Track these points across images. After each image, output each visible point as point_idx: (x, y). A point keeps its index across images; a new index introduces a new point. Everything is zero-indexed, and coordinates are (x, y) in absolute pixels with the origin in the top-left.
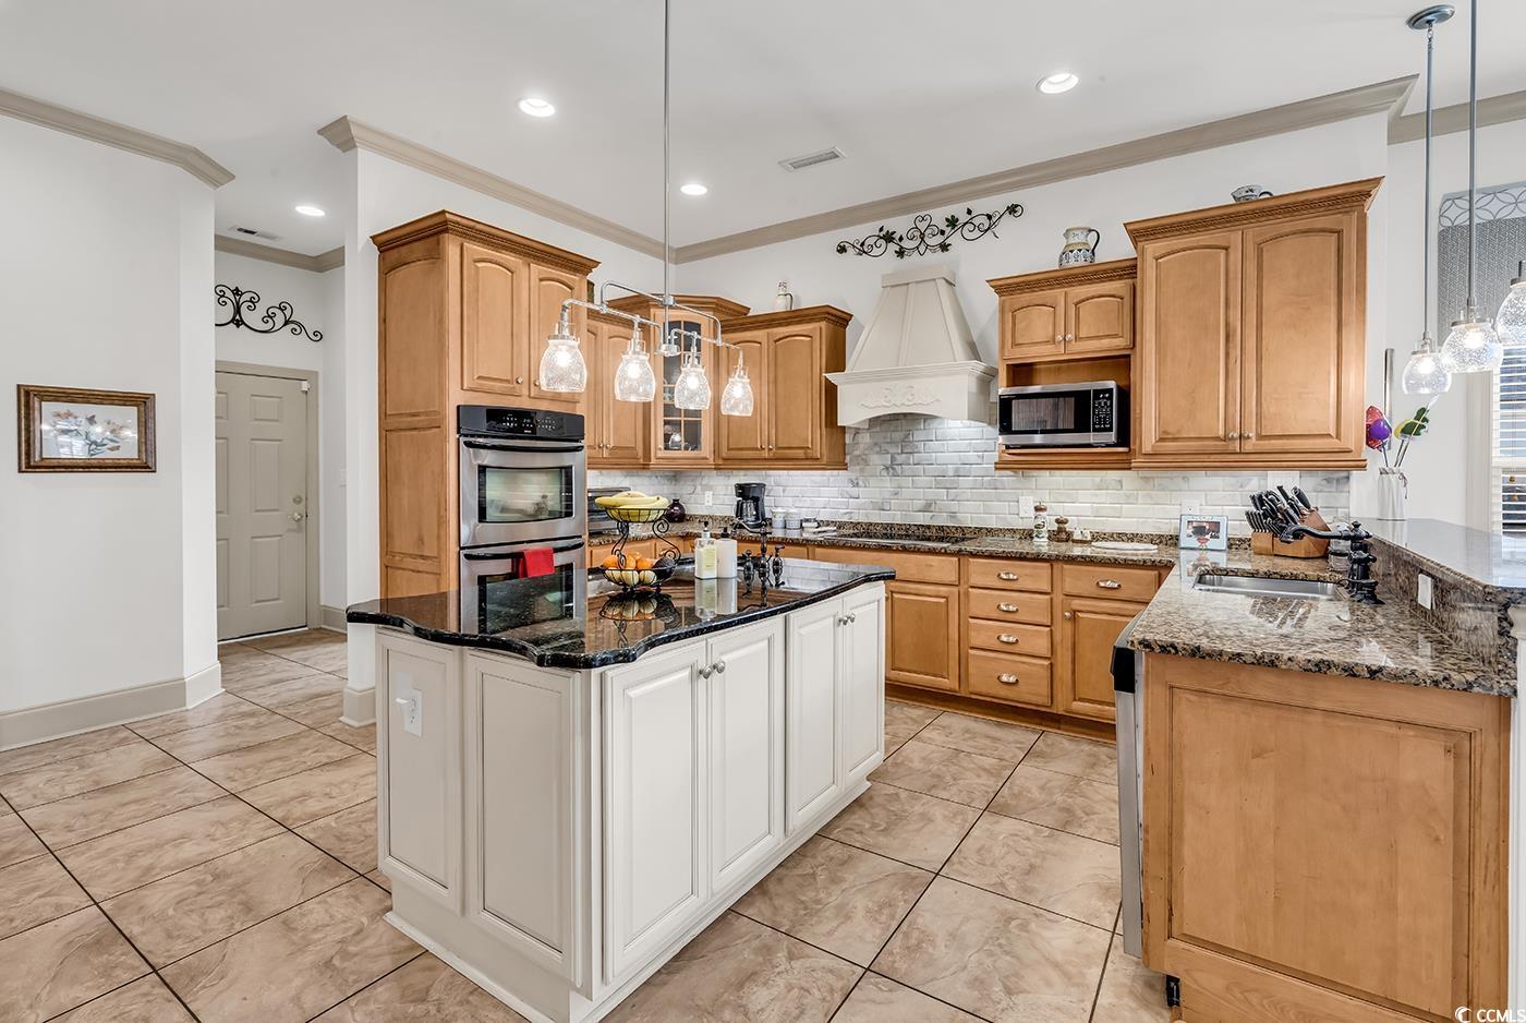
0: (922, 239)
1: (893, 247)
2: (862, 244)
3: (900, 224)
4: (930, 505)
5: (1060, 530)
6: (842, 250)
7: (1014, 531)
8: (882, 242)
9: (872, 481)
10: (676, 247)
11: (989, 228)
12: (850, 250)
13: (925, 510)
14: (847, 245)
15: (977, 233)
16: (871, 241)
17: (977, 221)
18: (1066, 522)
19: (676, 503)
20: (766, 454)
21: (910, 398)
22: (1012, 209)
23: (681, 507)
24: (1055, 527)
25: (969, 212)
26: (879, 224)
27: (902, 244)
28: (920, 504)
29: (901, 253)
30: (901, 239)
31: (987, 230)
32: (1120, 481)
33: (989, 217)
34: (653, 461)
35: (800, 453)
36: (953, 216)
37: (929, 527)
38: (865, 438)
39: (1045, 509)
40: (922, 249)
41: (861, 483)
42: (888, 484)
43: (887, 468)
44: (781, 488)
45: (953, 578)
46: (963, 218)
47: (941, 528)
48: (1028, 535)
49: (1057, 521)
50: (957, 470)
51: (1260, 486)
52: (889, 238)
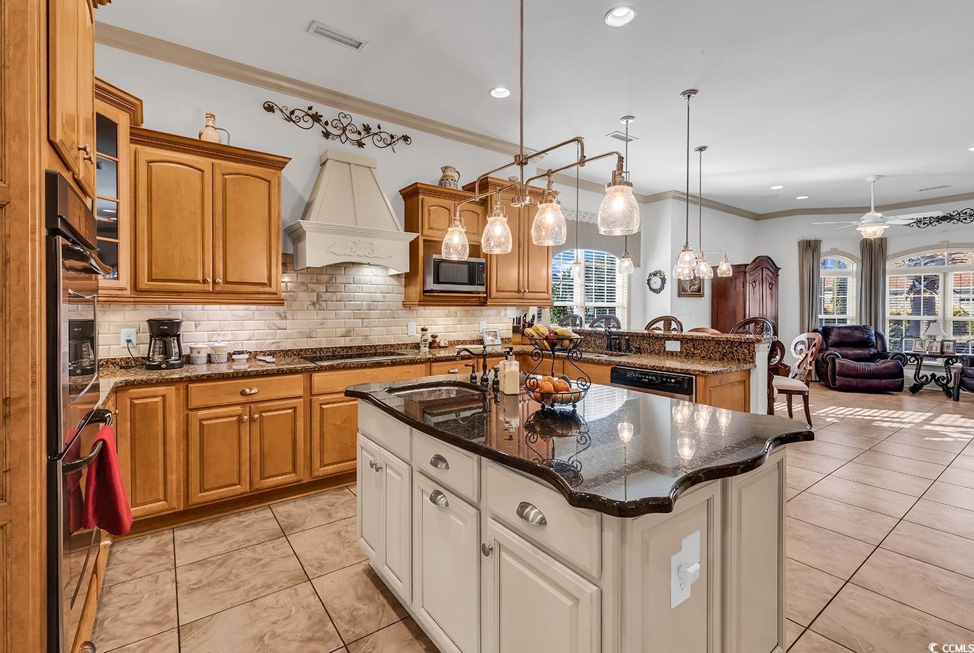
0: (344, 131)
1: (319, 127)
2: (292, 113)
3: (328, 113)
4: (350, 331)
5: (433, 342)
6: (269, 108)
7: (407, 345)
8: (311, 120)
9: (300, 314)
11: (390, 144)
12: (279, 113)
13: (347, 334)
14: (275, 107)
15: (381, 144)
16: (299, 114)
17: (383, 136)
24: (431, 340)
25: (379, 127)
26: (310, 104)
27: (327, 128)
28: (341, 331)
29: (325, 134)
30: (327, 123)
31: (389, 145)
33: (392, 137)
35: (255, 289)
36: (368, 125)
37: (351, 348)
39: (427, 330)
40: (343, 138)
41: (289, 316)
42: (315, 316)
46: (374, 130)
47: (360, 348)
49: (432, 336)
50: (369, 305)
52: (316, 118)
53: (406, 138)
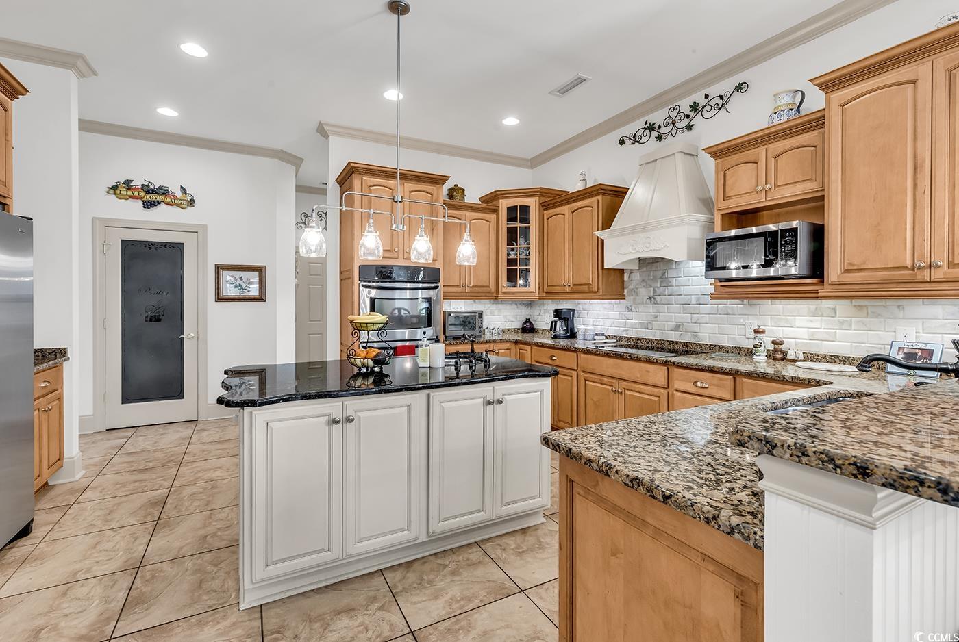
0: (674, 124)
1: (655, 134)
2: (634, 137)
3: (658, 117)
4: (679, 326)
5: (776, 351)
6: (622, 142)
7: (740, 349)
8: (648, 132)
9: (641, 308)
10: (529, 158)
11: (722, 106)
12: (628, 142)
13: (676, 328)
14: (625, 138)
15: (714, 112)
16: (640, 133)
17: (713, 103)
18: (782, 343)
19: (528, 321)
20: (567, 289)
21: (648, 245)
22: (739, 87)
23: (531, 323)
24: (771, 347)
25: (707, 96)
26: (644, 120)
27: (660, 131)
28: (672, 325)
29: (659, 138)
30: (660, 127)
31: (720, 109)
32: (835, 310)
33: (721, 97)
34: (501, 294)
35: (585, 288)
36: (695, 103)
37: (677, 343)
38: (637, 277)
39: (763, 332)
40: (674, 132)
41: (634, 310)
42: (651, 309)
43: (650, 298)
44: (586, 312)
45: (663, 382)
46: (703, 102)
47: (685, 344)
48: (749, 353)
49: (773, 342)
50: (698, 299)
52: (651, 128)
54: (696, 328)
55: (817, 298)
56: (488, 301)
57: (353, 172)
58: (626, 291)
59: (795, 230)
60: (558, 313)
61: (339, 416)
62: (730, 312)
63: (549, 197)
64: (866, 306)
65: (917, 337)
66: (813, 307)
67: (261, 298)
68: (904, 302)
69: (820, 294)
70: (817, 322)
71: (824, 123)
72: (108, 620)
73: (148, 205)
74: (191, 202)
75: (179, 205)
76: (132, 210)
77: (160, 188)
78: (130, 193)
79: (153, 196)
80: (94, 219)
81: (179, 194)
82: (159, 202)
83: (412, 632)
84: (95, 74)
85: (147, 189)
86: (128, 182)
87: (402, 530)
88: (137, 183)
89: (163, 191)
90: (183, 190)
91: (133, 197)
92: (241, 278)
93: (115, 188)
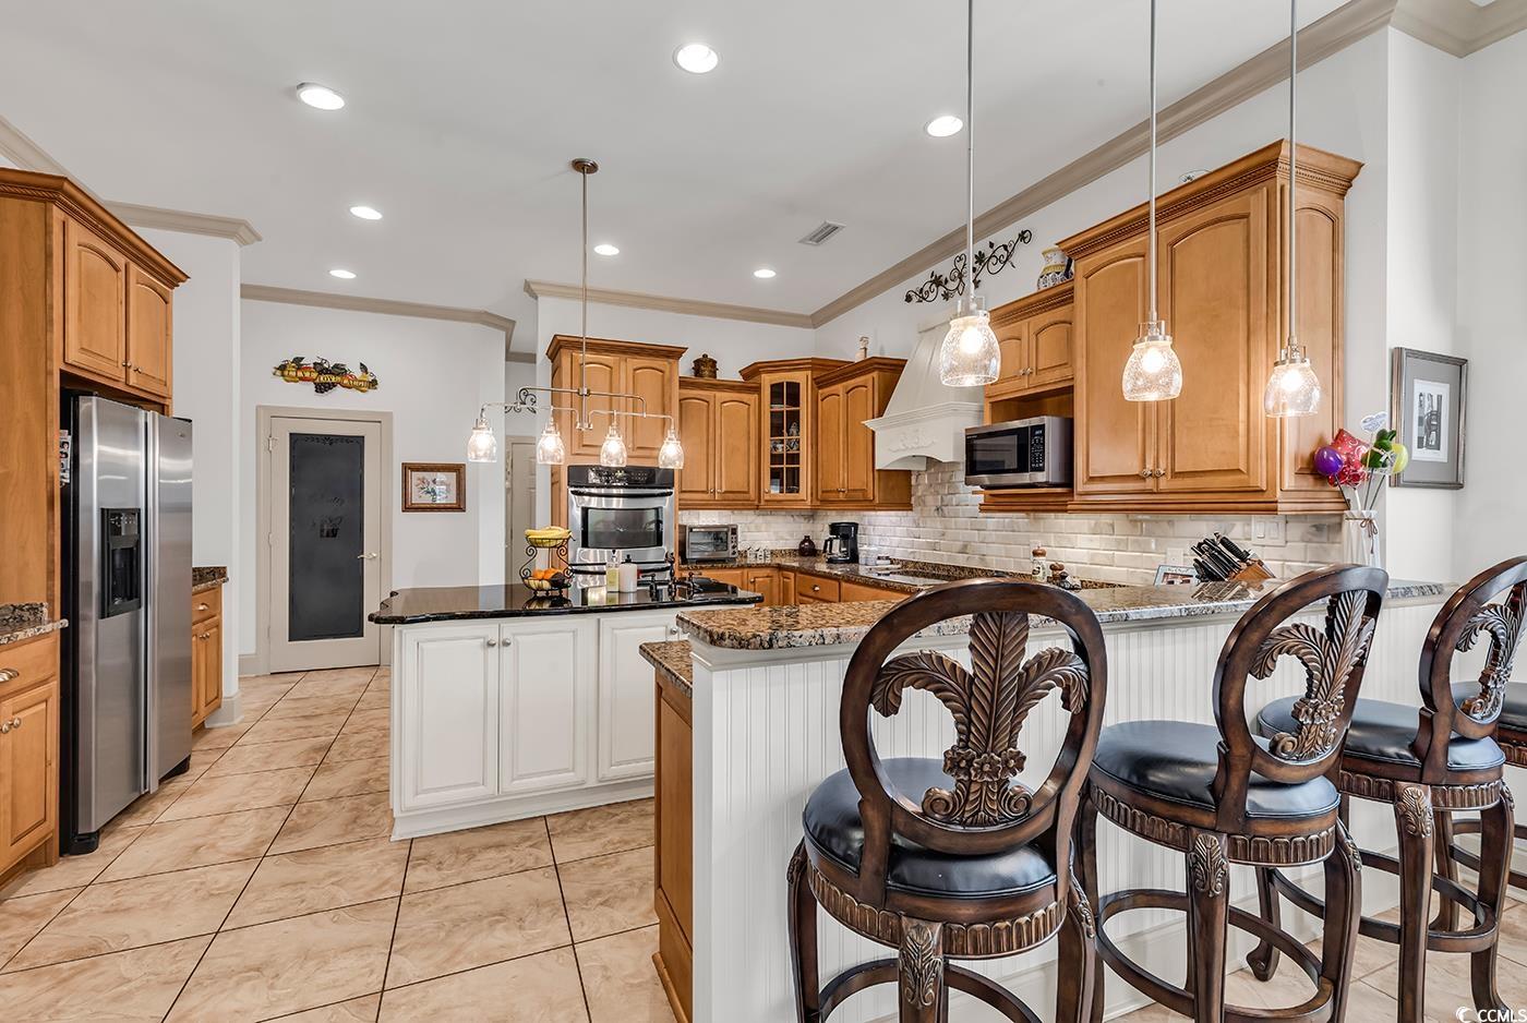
0: (961, 279)
1: (941, 290)
2: (921, 292)
3: (944, 268)
4: (965, 546)
6: (909, 298)
8: (934, 286)
9: (929, 522)
10: (810, 313)
11: (1007, 259)
12: (915, 299)
14: (911, 293)
15: (1000, 265)
16: (926, 288)
17: (998, 254)
18: (1061, 567)
19: (807, 539)
20: (841, 496)
21: (915, 441)
23: (811, 542)
24: (1050, 573)
25: (992, 246)
26: (930, 272)
27: (947, 286)
28: (961, 545)
29: (946, 296)
30: (946, 281)
31: (1005, 262)
32: (1112, 526)
33: (1005, 247)
34: (763, 503)
35: (860, 496)
36: (980, 252)
38: (925, 479)
39: (1043, 554)
40: (961, 288)
41: (921, 525)
42: (937, 524)
43: (938, 509)
44: (871, 527)
46: (988, 253)
51: (1244, 533)
52: (937, 281)
53: (1023, 236)
54: (984, 549)
55: (1066, 511)
56: (752, 512)
57: (561, 347)
58: (913, 499)
59: (1042, 427)
60: (834, 528)
61: (495, 639)
62: (1016, 528)
63: (823, 370)
64: (1141, 521)
65: (1185, 560)
66: (1093, 522)
67: (459, 507)
68: (1174, 517)
69: (1069, 507)
70: (1097, 542)
71: (1072, 297)
72: (263, 843)
73: (322, 388)
74: (373, 384)
75: (358, 388)
76: (301, 395)
77: (336, 366)
78: (300, 374)
79: (327, 377)
80: (258, 407)
81: (358, 374)
82: (334, 385)
83: (555, 865)
84: (259, 239)
85: (320, 368)
86: (298, 360)
87: (567, 771)
88: (309, 361)
89: (339, 370)
90: (364, 368)
91: (303, 379)
92: (434, 481)
93: (282, 368)
